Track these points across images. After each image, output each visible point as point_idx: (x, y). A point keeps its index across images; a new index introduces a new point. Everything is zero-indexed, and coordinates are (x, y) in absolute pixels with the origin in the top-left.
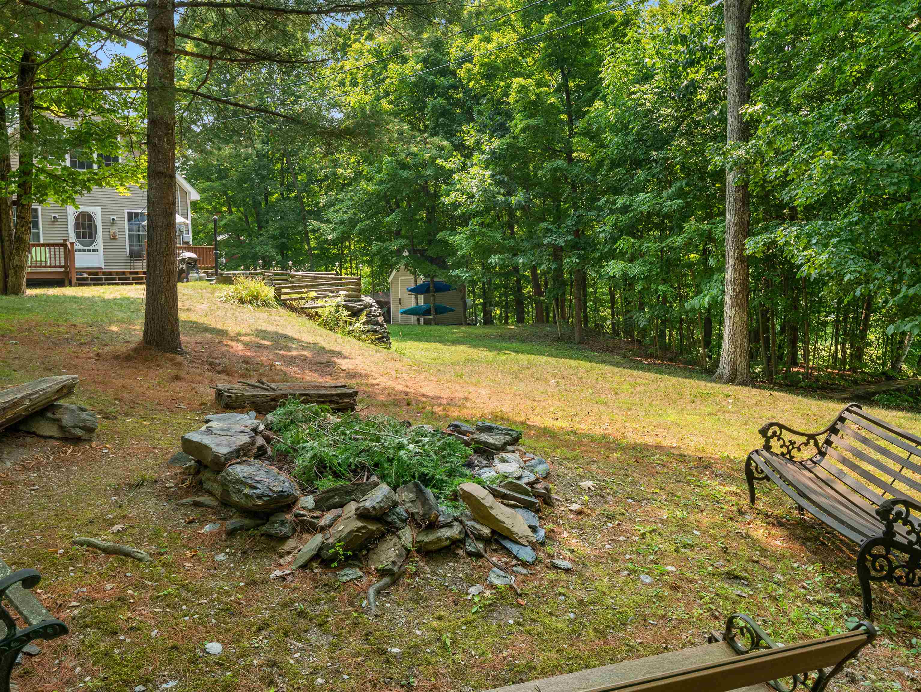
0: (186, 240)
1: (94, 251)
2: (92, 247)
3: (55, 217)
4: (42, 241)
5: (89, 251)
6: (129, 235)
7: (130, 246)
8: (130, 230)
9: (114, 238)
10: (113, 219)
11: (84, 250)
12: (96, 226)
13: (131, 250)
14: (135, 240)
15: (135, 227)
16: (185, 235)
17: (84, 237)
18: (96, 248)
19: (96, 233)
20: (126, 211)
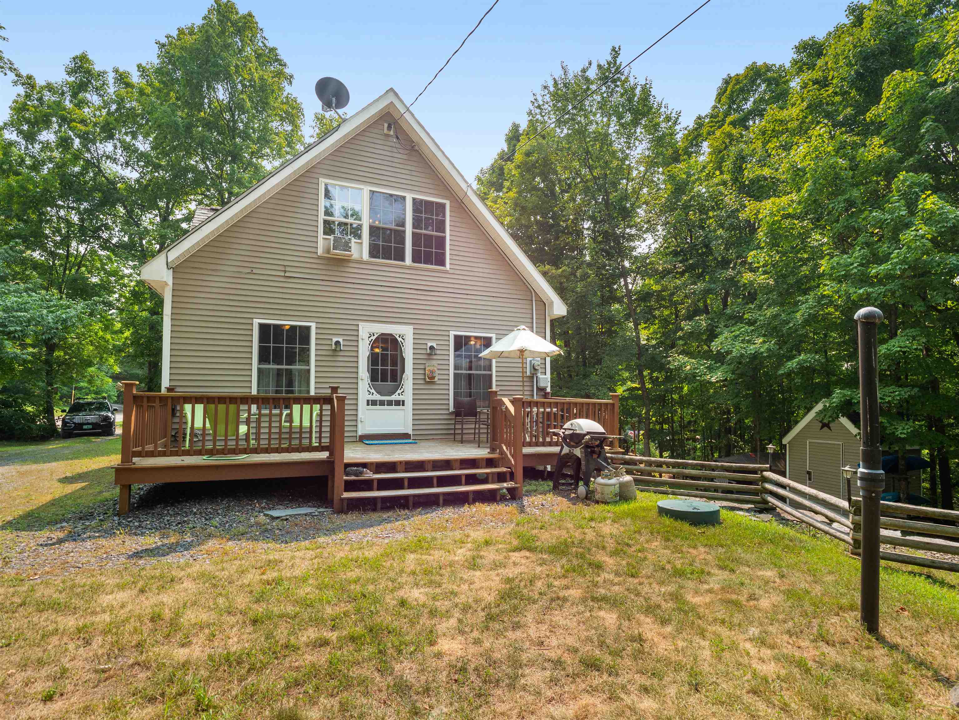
0: (542, 384)
1: (398, 403)
2: (394, 397)
3: (337, 343)
4: (312, 393)
5: (390, 403)
6: (455, 375)
7: (456, 394)
8: (456, 368)
9: (430, 380)
10: (432, 348)
11: (382, 403)
12: (403, 360)
13: (457, 404)
14: (463, 383)
15: (464, 362)
16: (539, 375)
17: (384, 379)
18: (401, 398)
19: (403, 371)
20: (452, 333)
